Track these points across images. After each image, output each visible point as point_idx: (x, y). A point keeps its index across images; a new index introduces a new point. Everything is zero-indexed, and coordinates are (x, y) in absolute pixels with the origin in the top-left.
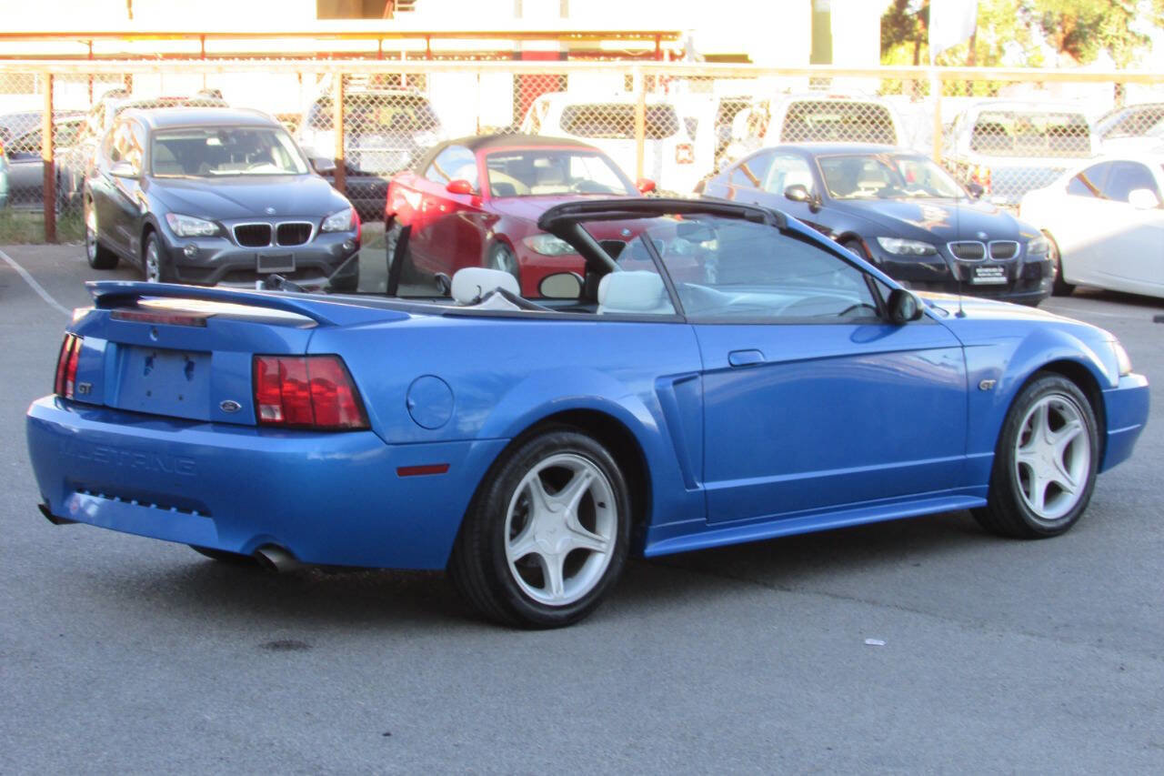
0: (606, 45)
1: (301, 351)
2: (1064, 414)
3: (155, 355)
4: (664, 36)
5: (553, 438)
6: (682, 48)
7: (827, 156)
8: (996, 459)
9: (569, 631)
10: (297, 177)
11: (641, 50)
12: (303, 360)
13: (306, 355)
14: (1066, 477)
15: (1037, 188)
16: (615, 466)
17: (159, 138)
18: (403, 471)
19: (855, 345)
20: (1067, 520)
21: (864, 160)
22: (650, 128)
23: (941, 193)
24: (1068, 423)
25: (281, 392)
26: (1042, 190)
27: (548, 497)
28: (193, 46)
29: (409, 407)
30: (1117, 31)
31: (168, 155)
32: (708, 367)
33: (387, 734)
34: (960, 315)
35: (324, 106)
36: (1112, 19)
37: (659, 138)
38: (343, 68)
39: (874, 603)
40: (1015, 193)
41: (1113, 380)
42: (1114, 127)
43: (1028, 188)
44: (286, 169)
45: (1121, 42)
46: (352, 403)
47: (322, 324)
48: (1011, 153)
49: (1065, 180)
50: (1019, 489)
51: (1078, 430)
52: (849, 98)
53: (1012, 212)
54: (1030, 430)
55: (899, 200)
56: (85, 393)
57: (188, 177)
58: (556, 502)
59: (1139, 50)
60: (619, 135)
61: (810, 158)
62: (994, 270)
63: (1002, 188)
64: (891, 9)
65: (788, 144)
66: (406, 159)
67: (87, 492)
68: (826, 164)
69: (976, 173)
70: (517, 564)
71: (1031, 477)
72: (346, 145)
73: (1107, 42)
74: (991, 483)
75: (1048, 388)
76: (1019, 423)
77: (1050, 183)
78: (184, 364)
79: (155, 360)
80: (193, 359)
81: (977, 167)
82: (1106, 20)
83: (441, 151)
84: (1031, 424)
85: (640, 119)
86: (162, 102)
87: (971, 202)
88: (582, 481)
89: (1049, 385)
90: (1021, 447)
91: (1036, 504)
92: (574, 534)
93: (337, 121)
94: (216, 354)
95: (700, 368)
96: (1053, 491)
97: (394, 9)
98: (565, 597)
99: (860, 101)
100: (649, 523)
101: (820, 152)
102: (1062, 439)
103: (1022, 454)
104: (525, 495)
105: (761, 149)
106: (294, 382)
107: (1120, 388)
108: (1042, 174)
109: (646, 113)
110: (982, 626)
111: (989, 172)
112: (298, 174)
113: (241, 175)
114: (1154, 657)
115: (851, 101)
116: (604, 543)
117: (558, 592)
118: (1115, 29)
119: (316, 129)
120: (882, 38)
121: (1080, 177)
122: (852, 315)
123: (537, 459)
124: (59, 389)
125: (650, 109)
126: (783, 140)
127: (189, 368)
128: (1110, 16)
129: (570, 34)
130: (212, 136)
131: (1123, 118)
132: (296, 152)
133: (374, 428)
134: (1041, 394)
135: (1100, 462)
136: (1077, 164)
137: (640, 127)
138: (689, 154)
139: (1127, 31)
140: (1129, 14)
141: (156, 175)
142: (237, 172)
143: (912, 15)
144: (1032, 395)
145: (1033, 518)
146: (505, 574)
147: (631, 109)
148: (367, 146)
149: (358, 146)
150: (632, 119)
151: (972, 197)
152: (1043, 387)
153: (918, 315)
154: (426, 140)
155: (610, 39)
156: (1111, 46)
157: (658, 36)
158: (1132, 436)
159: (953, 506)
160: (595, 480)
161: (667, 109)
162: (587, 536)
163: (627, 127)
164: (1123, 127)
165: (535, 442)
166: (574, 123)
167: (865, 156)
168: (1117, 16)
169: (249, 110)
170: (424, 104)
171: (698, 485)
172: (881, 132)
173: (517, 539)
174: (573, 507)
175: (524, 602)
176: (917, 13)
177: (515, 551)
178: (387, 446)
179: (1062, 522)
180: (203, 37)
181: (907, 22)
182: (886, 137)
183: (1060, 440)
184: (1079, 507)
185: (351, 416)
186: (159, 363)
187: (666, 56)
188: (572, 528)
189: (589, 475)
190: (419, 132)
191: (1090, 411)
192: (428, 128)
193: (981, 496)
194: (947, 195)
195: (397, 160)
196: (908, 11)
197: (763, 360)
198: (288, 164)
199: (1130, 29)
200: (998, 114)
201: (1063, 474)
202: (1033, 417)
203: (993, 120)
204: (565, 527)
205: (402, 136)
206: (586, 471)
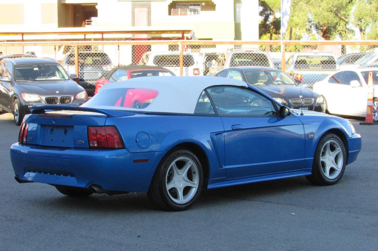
0: (164, 35)
1: (103, 125)
2: (335, 146)
3: (54, 128)
4: (185, 32)
5: (180, 152)
6: (191, 36)
7: (247, 71)
8: (314, 160)
9: (185, 212)
10: (65, 81)
11: (176, 37)
12: (103, 128)
13: (105, 126)
14: (336, 166)
15: (318, 81)
16: (198, 160)
17: (17, 68)
18: (135, 161)
19: (270, 124)
20: (337, 179)
21: (260, 72)
22: (185, 63)
23: (286, 83)
24: (336, 149)
25: (97, 138)
26: (320, 82)
27: (178, 170)
28: (19, 37)
29: (136, 141)
30: (343, 29)
31: (19, 74)
32: (225, 130)
33: (139, 236)
34: (302, 114)
35: (71, 57)
36: (341, 24)
37: (188, 66)
38: (78, 43)
39: (278, 203)
40: (311, 83)
41: (350, 136)
42: (343, 62)
43: (315, 81)
44: (61, 78)
45: (344, 32)
46: (119, 140)
47: (109, 116)
48: (309, 70)
49: (328, 78)
50: (321, 170)
51: (340, 151)
52: (253, 51)
53: (311, 89)
54: (324, 151)
55: (271, 85)
56: (30, 141)
57: (28, 81)
58: (180, 172)
59: (349, 35)
60: (174, 65)
61: (241, 72)
62: (305, 108)
63: (306, 81)
64: (262, 22)
65: (232, 67)
66: (100, 75)
67: (32, 172)
68: (247, 73)
69: (297, 76)
70: (169, 190)
71: (325, 166)
72: (79, 70)
73: (339, 32)
74: (313, 167)
75: (330, 138)
76: (321, 149)
77: (323, 80)
78: (64, 130)
79: (54, 130)
80: (66, 129)
81: (297, 74)
82: (339, 25)
83: (115, 71)
84: (325, 149)
85: (181, 60)
86: (14, 56)
87: (296, 85)
88: (188, 166)
89: (330, 136)
90: (322, 156)
91: (327, 174)
92: (186, 182)
93: (76, 62)
94: (75, 126)
95: (223, 130)
96: (332, 170)
97: (85, 24)
98: (184, 201)
99: (257, 53)
100: (209, 179)
101: (245, 70)
102: (334, 154)
103: (322, 158)
104: (172, 169)
105: (223, 69)
106: (100, 135)
107: (352, 138)
108: (320, 77)
109: (183, 58)
110: (313, 209)
111: (302, 76)
112: (66, 80)
113: (46, 80)
114: (367, 215)
115: (254, 53)
116: (195, 184)
117: (182, 200)
118: (342, 28)
119: (69, 65)
120: (259, 32)
121: (333, 77)
122: (269, 114)
123: (175, 158)
124: (20, 140)
125: (185, 56)
126: (231, 66)
127: (66, 131)
128: (340, 23)
129: (152, 31)
130: (36, 67)
131: (346, 58)
132: (64, 72)
133: (126, 147)
134: (328, 139)
135: (346, 162)
136: (331, 73)
137: (181, 63)
138: (198, 71)
139: (346, 28)
140: (347, 22)
141: (17, 81)
142: (45, 79)
143: (269, 24)
144: (325, 140)
145: (326, 179)
146: (166, 194)
147: (178, 56)
148: (87, 70)
149: (83, 70)
150: (178, 60)
151: (297, 84)
152: (328, 137)
153: (289, 114)
154: (108, 68)
155: (166, 33)
156: (340, 34)
157: (183, 32)
158: (356, 153)
159: (302, 174)
160: (192, 164)
161: (191, 56)
162: (190, 182)
163: (177, 63)
164: (346, 62)
165: (174, 153)
166: (159, 62)
167: (259, 71)
168: (342, 23)
169: (47, 58)
170: (106, 55)
171: (223, 166)
172: (264, 63)
173: (169, 183)
174: (186, 173)
175: (171, 202)
176: (271, 23)
177: (169, 187)
178: (130, 154)
179: (335, 180)
180: (23, 34)
181: (268, 26)
182: (266, 65)
183: (333, 155)
184: (340, 175)
185: (118, 145)
186: (55, 130)
187: (185, 38)
188: (186, 180)
189: (190, 163)
190: (105, 65)
191: (343, 145)
192: (108, 64)
193: (310, 172)
194: (289, 83)
195: (97, 75)
196: (268, 23)
197: (242, 128)
198: (61, 77)
199: (347, 27)
200: (304, 56)
201: (335, 165)
202: (325, 147)
203: (303, 58)
204: (183, 180)
205: (99, 67)
206: (190, 162)
